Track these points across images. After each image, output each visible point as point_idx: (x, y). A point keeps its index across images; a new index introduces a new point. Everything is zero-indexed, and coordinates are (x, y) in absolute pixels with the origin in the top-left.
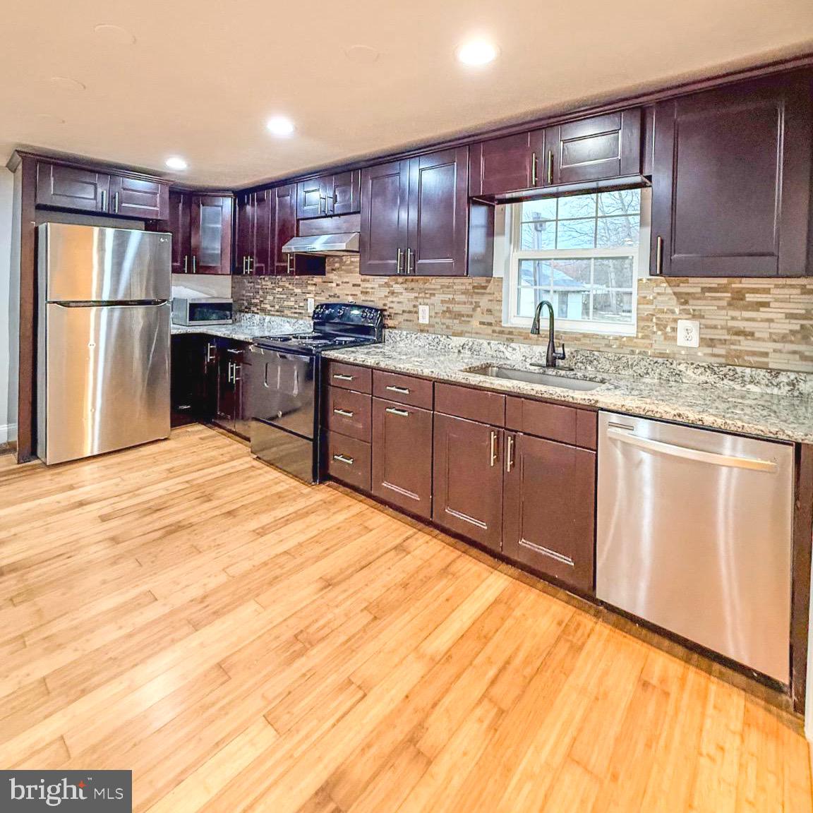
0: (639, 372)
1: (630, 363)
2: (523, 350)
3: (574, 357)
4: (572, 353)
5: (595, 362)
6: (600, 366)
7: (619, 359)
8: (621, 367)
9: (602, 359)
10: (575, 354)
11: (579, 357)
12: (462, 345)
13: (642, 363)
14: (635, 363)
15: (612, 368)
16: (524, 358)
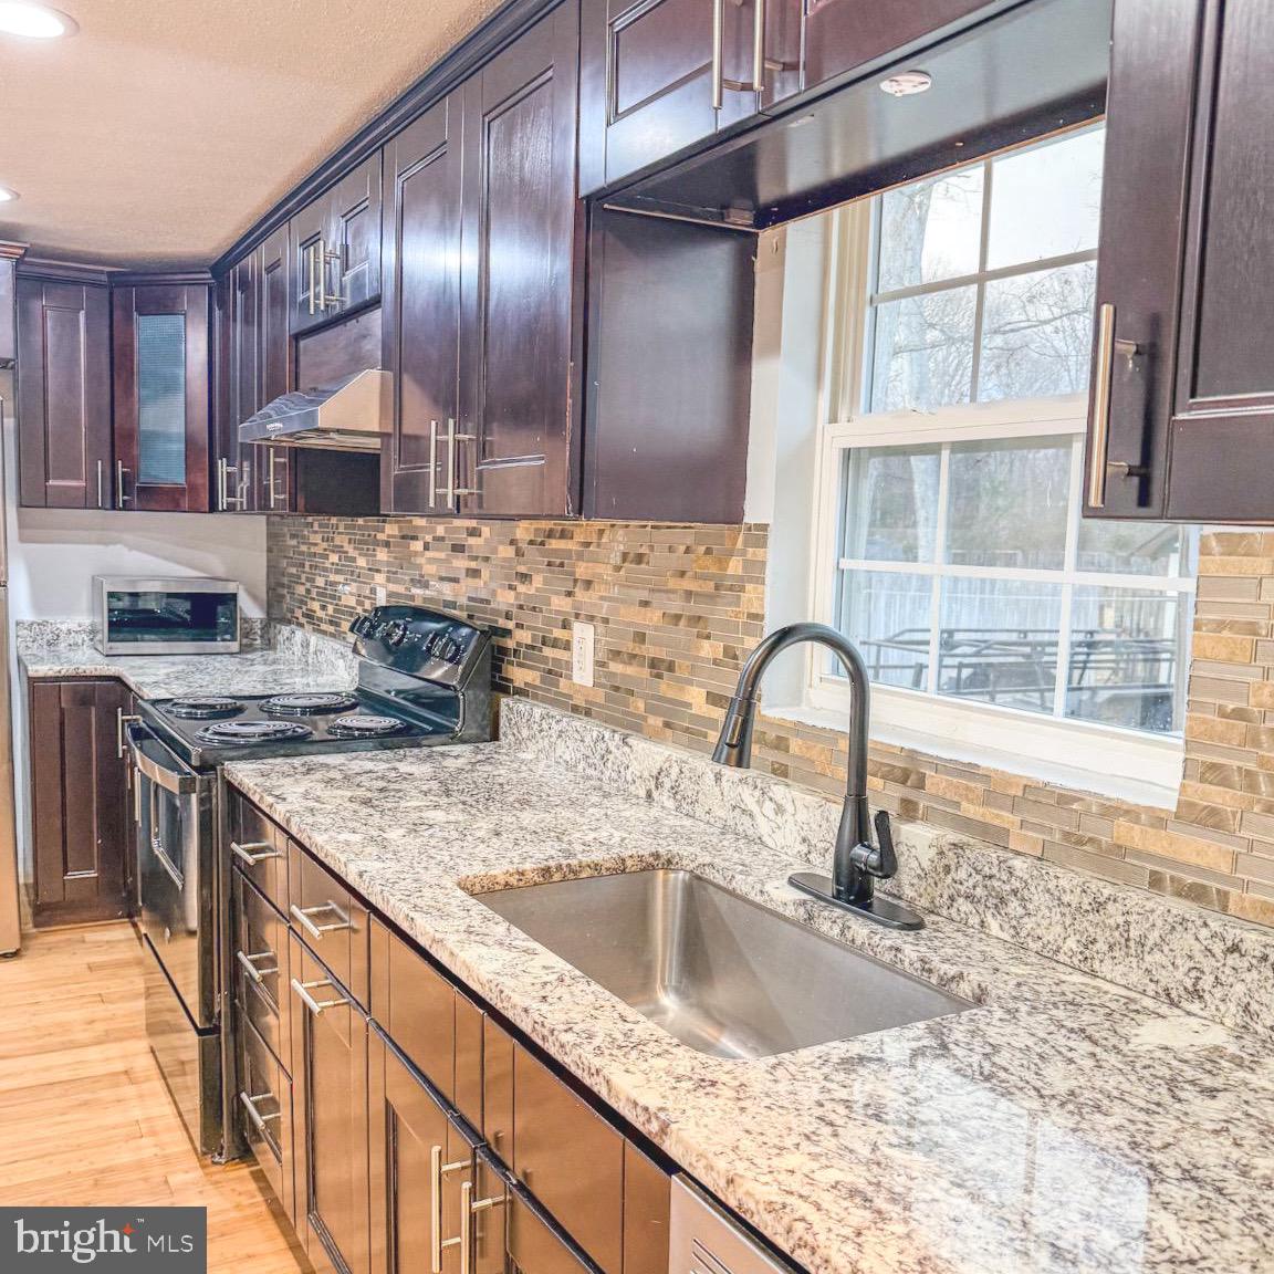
0: (1165, 978)
1: (1134, 934)
2: (802, 816)
3: (947, 869)
4: (941, 853)
5: (1014, 907)
6: (1029, 923)
7: (1099, 906)
8: (1101, 946)
9: (1038, 899)
10: (951, 858)
11: (962, 874)
12: (655, 773)
13: (1183, 942)
14: (1154, 937)
15: (1071, 943)
16: (804, 849)
